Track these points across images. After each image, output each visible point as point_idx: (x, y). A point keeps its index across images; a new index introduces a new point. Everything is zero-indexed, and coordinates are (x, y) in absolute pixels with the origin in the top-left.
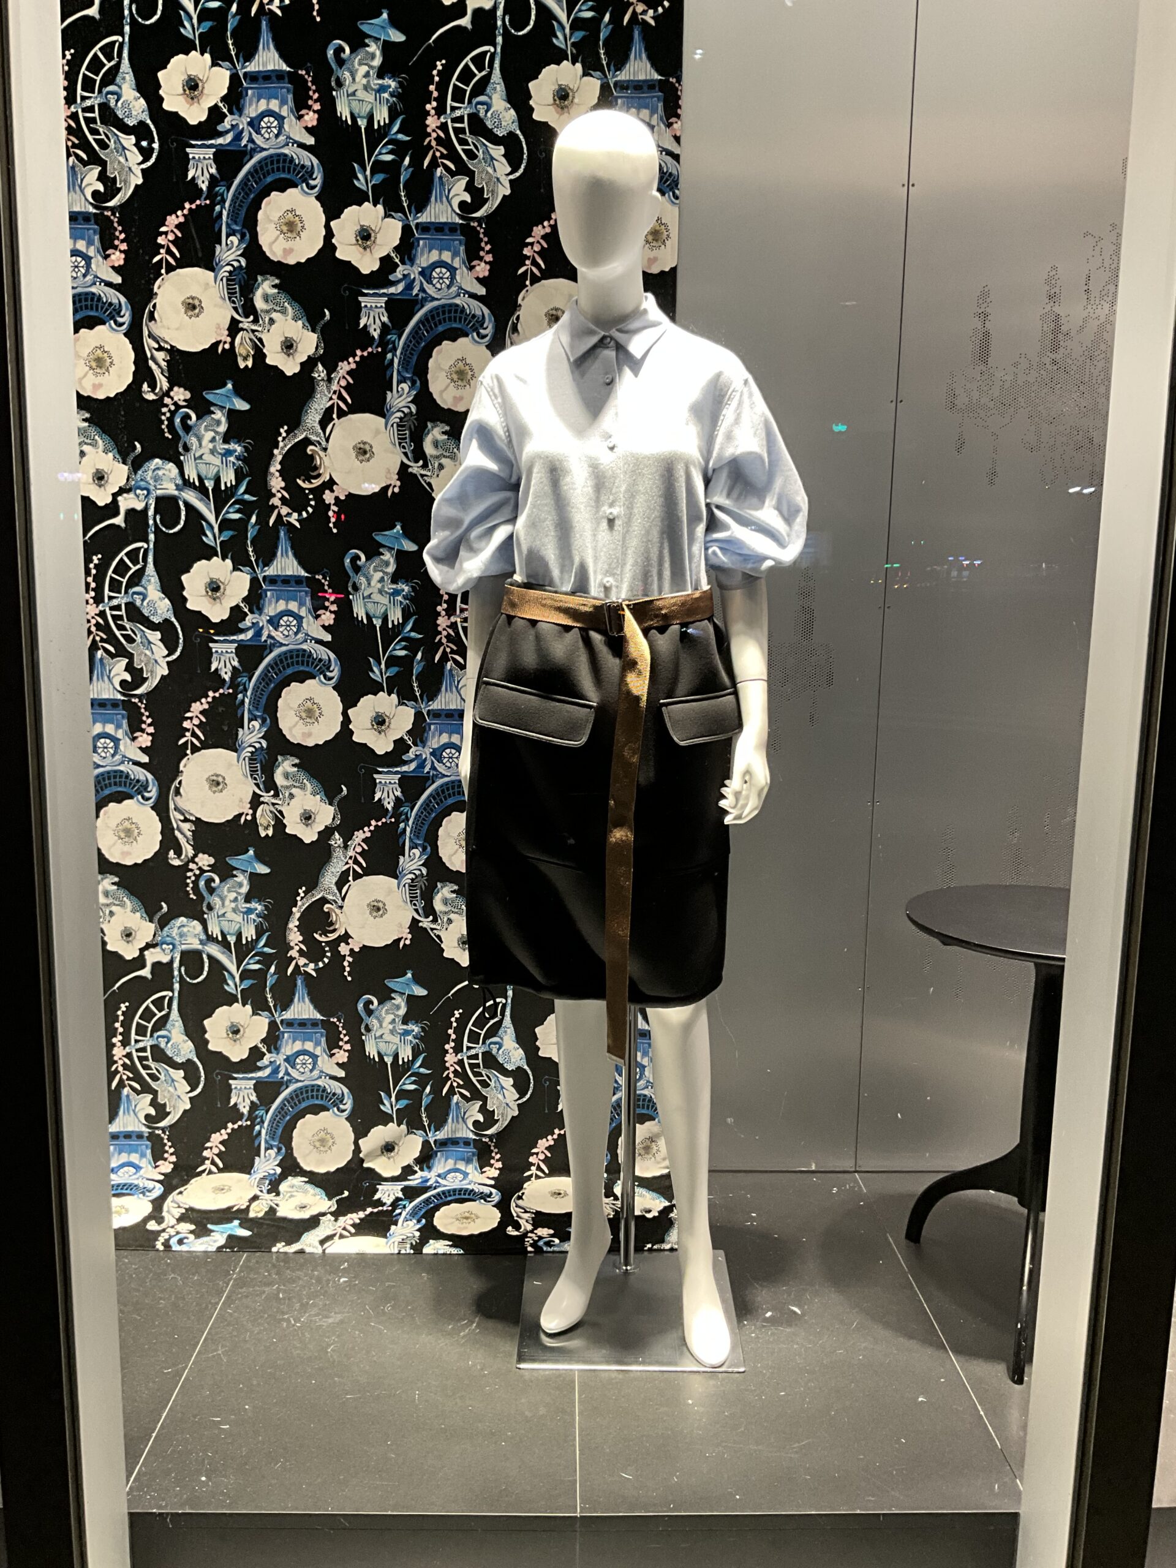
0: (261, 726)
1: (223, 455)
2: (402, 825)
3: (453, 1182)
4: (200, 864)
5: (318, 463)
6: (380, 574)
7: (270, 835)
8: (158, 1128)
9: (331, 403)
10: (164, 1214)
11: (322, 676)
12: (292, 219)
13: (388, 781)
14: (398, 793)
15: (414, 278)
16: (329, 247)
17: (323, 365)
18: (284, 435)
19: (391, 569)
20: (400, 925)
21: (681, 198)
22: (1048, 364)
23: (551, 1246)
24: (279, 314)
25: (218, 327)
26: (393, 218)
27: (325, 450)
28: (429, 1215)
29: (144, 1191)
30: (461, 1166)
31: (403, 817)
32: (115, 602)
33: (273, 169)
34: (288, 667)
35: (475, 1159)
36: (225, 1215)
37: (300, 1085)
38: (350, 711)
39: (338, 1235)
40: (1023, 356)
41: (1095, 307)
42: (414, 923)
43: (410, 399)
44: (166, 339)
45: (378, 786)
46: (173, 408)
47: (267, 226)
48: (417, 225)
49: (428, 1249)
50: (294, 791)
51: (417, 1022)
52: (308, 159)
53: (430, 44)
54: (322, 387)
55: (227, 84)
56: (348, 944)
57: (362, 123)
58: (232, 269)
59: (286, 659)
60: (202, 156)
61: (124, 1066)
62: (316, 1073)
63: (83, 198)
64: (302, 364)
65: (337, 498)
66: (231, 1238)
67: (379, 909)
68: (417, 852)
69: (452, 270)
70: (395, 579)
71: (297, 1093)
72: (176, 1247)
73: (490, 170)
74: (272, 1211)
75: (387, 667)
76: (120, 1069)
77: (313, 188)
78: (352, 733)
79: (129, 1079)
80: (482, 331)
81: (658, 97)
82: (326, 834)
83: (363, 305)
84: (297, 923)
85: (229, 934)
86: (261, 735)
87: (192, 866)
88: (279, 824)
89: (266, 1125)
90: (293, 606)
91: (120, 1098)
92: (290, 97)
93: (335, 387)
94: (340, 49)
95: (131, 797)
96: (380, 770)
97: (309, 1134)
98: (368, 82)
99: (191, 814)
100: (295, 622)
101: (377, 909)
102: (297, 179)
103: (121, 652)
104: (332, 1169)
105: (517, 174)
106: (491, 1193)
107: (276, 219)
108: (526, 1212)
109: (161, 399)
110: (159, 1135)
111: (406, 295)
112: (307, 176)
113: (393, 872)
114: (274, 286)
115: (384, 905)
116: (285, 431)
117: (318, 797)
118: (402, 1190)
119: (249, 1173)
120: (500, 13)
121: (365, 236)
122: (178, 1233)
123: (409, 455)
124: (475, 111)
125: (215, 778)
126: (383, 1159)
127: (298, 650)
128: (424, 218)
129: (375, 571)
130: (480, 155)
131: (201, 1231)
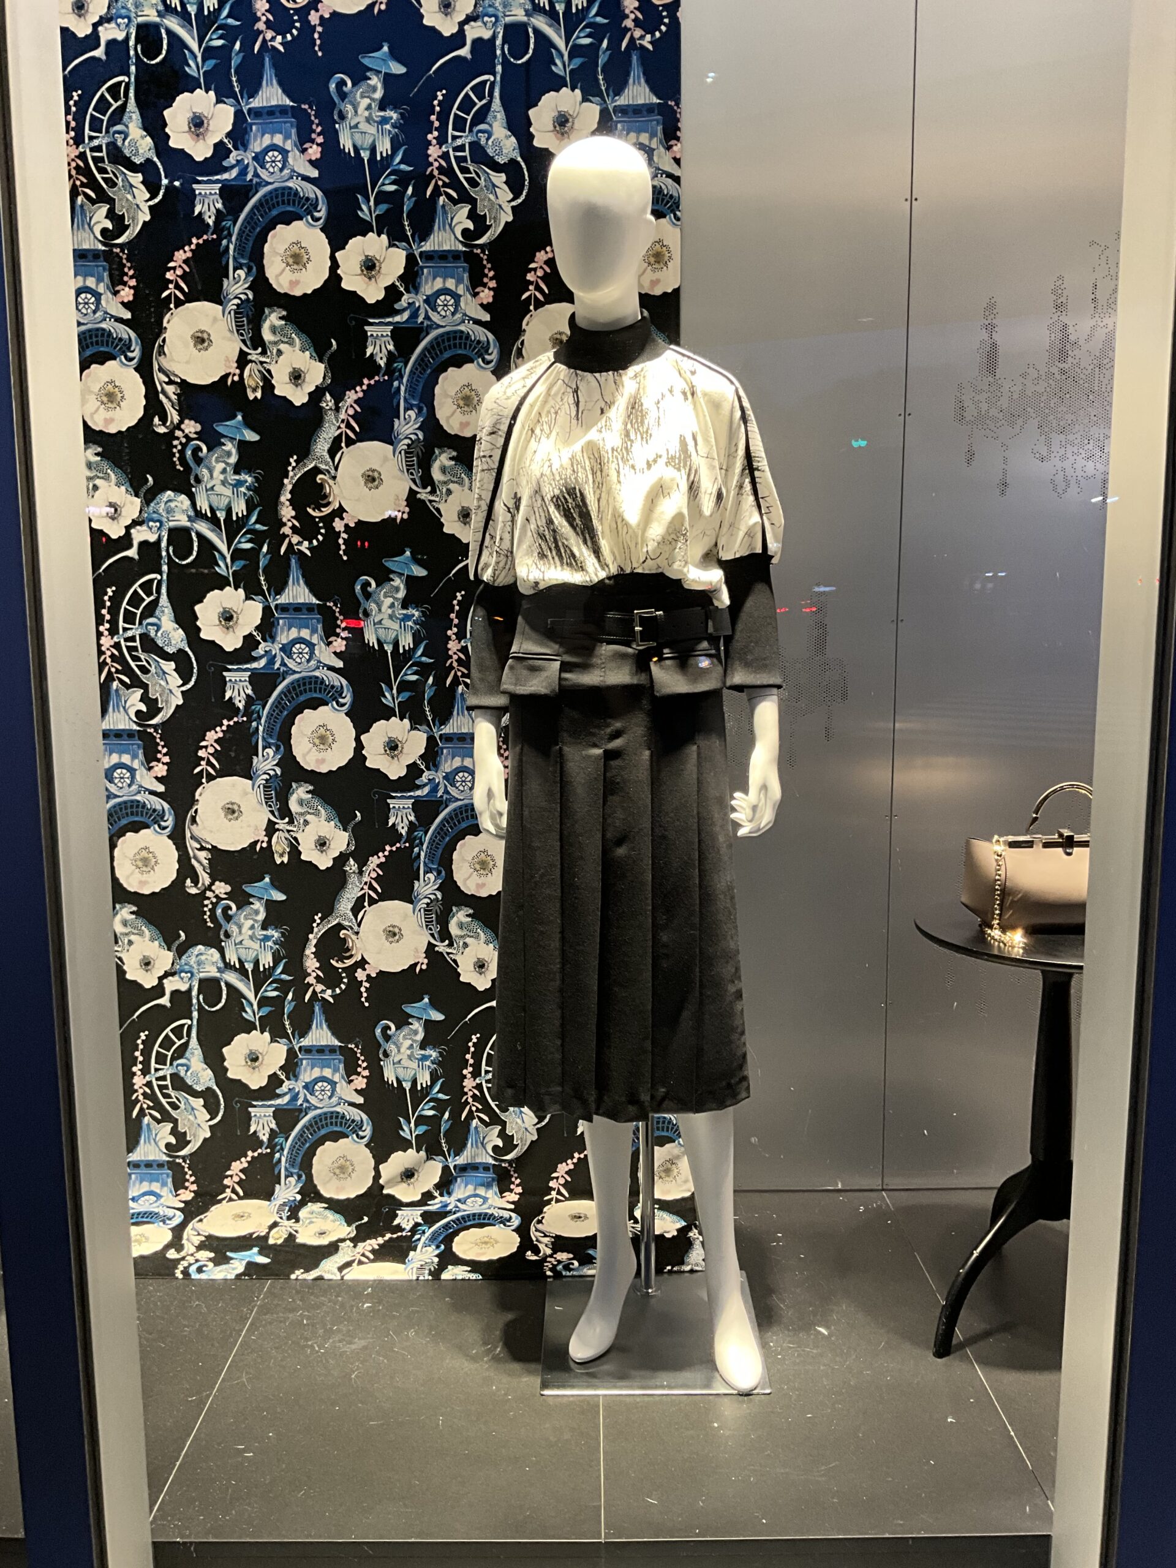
0: (275, 753)
1: (234, 486)
2: (416, 850)
3: (473, 1207)
4: (217, 892)
5: (328, 491)
6: (390, 600)
7: (286, 862)
8: (178, 1157)
9: (339, 431)
10: (184, 1242)
11: (334, 703)
12: (298, 251)
13: (401, 806)
14: (412, 818)
15: (419, 306)
16: (334, 277)
17: (331, 395)
18: (294, 464)
19: (401, 594)
20: (416, 950)
21: (683, 219)
22: (1056, 374)
23: (570, 1270)
24: (287, 346)
25: (227, 359)
26: (398, 247)
27: (334, 478)
28: (449, 1240)
29: (165, 1220)
30: (481, 1191)
31: (417, 841)
32: (129, 634)
33: (278, 203)
34: (301, 694)
35: (495, 1183)
36: (243, 1243)
37: (318, 1111)
38: (362, 737)
39: (356, 1262)
40: (1031, 366)
41: (1102, 315)
42: (430, 948)
43: (417, 426)
44: (176, 373)
45: (392, 811)
46: (184, 440)
47: (273, 259)
48: (421, 253)
49: (446, 1276)
50: (309, 817)
51: (434, 1047)
52: (311, 191)
53: (431, 75)
54: (330, 416)
55: (232, 121)
56: (364, 969)
57: (365, 155)
58: (239, 302)
59: (299, 687)
60: (208, 192)
61: (145, 1094)
62: (334, 1100)
63: (92, 236)
64: (310, 394)
65: (346, 526)
66: (250, 1265)
67: (395, 934)
68: (431, 876)
69: (457, 297)
70: (405, 605)
71: (317, 1120)
72: (195, 1276)
73: (492, 197)
74: (291, 1237)
75: (399, 692)
76: (141, 1098)
77: (317, 220)
78: (365, 758)
79: (149, 1108)
80: (487, 357)
81: (657, 121)
82: (341, 859)
83: (369, 334)
84: (314, 950)
85: (246, 961)
86: (275, 763)
87: (209, 894)
88: (294, 851)
89: (285, 1152)
90: (305, 633)
91: (140, 1128)
92: (294, 131)
93: (343, 416)
94: (342, 83)
95: (147, 827)
96: (394, 795)
97: (328, 1161)
98: (370, 114)
99: (208, 843)
100: (307, 649)
101: (393, 934)
102: (301, 212)
103: (137, 683)
104: (352, 1196)
105: (519, 201)
106: (511, 1218)
107: (282, 251)
108: (546, 1236)
109: (172, 432)
110: (180, 1164)
111: (412, 323)
112: (311, 208)
113: (407, 896)
114: (281, 318)
115: (400, 930)
116: (295, 461)
117: (332, 823)
118: (421, 1215)
119: (269, 1200)
120: (499, 42)
121: (370, 266)
122: (197, 1261)
123: (417, 481)
124: (476, 139)
125: (230, 806)
126: (404, 1185)
127: (310, 677)
128: (427, 246)
129: (386, 596)
130: (482, 182)
131: (221, 1259)
